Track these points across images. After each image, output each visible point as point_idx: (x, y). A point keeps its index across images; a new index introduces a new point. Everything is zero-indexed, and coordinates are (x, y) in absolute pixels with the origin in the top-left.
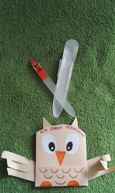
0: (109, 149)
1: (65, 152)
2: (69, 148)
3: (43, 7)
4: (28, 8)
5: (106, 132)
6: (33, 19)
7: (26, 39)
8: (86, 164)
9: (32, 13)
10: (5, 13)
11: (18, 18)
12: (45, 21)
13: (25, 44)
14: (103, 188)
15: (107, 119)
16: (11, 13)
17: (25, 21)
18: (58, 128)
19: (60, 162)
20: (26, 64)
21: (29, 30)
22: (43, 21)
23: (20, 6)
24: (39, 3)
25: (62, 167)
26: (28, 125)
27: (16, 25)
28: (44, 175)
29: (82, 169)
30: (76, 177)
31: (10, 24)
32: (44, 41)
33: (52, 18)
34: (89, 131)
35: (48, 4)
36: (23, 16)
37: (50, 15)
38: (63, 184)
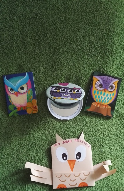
0: (110, 153)
2: (78, 157)
3: (54, 41)
4: (42, 42)
5: (107, 140)
6: (46, 50)
7: (41, 66)
9: (45, 46)
10: (24, 47)
11: (35, 50)
12: (56, 52)
13: (40, 71)
15: (108, 129)
16: (29, 47)
17: (40, 52)
19: (72, 169)
20: (41, 87)
21: (43, 60)
23: (35, 40)
24: (51, 38)
26: (44, 136)
27: (32, 56)
30: (85, 179)
31: (28, 55)
32: (55, 68)
33: (61, 49)
35: (58, 38)
36: (38, 48)
37: (60, 47)
38: (75, 185)
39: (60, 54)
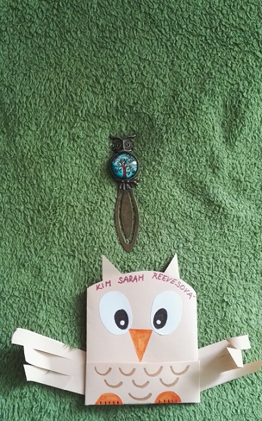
0: (246, 324)
1: (150, 332)
2: (159, 322)
3: (102, 7)
4: (68, 8)
5: (241, 287)
6: (79, 32)
7: (64, 78)
8: (197, 355)
9: (76, 19)
10: (16, 20)
11: (46, 32)
12: (107, 37)
13: (60, 91)
14: (232, 407)
15: (243, 260)
16: (30, 20)
17: (61, 37)
18: (135, 278)
19: (140, 353)
21: (69, 59)
22: (103, 37)
25: (143, 362)
26: (68, 273)
27: (40, 47)
28: (105, 381)
29: (188, 367)
30: (173, 384)
31: (27, 45)
32: (104, 84)
33: (122, 31)
34: (205, 286)
36: (57, 26)
37: (119, 24)
38: (145, 398)
39: (118, 44)
